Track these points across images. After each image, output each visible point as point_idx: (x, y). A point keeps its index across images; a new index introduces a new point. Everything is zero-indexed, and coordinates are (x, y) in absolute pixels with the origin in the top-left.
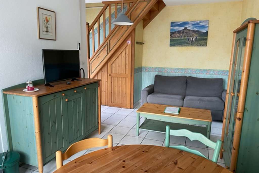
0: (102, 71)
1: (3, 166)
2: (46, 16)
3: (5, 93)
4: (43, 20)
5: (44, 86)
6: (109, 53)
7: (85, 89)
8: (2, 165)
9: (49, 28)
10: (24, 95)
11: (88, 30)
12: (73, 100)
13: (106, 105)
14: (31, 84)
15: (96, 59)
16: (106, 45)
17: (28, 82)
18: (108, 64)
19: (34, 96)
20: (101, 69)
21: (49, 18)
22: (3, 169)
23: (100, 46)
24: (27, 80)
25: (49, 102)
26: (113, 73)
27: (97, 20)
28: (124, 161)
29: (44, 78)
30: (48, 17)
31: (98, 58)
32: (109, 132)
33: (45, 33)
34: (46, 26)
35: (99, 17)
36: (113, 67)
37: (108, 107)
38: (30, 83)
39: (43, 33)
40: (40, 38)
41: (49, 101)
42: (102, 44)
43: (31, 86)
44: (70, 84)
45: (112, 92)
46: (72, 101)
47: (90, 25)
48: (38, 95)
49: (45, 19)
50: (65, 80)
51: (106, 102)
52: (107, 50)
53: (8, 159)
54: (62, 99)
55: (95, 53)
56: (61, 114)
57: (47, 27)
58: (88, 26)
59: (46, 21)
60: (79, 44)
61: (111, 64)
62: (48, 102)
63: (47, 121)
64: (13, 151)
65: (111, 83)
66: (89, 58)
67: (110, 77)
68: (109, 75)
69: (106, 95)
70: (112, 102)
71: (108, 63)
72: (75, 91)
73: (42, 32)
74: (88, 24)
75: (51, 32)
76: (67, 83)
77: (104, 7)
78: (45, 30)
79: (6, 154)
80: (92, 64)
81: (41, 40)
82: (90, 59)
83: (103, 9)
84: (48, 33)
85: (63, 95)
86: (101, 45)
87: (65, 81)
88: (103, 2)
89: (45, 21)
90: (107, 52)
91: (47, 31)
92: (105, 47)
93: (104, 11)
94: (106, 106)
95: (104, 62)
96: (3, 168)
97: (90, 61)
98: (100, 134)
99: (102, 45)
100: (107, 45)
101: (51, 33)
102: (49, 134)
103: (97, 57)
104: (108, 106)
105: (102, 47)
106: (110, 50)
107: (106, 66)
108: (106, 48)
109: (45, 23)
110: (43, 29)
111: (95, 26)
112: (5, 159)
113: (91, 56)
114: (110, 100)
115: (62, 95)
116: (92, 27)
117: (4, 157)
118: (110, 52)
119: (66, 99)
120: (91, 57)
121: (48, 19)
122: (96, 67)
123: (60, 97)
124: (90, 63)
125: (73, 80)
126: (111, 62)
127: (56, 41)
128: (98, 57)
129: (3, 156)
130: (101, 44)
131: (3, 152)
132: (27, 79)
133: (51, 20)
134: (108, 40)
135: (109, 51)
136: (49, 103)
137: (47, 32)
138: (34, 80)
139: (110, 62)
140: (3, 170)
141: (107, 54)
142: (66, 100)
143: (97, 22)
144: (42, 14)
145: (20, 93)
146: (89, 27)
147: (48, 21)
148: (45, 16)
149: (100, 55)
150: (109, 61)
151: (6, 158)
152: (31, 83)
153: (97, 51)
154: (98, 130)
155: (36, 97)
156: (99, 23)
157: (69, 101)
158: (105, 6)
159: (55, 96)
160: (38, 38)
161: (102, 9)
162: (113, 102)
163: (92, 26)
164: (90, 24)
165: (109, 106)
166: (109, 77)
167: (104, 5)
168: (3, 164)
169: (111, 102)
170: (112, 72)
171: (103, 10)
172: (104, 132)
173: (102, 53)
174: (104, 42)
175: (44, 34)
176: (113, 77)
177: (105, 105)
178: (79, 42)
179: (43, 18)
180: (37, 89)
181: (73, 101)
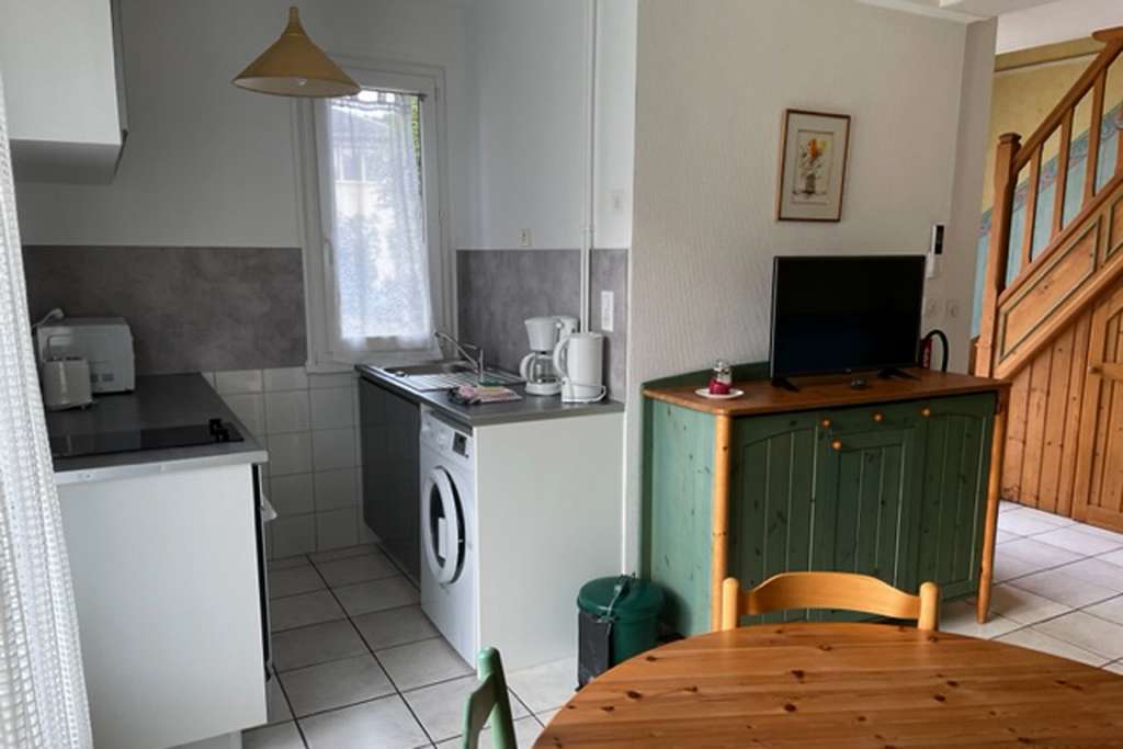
0: (1056, 350)
1: (613, 613)
2: (813, 136)
3: (648, 393)
4: (801, 152)
5: (768, 385)
6: (1102, 267)
7: (926, 412)
8: (610, 609)
9: (820, 177)
10: (695, 405)
11: (1012, 166)
12: (866, 448)
13: (1058, 511)
14: (727, 373)
15: (1033, 291)
16: (1094, 225)
17: (717, 366)
18: (1095, 315)
19: (722, 411)
20: (1050, 343)
21: (824, 144)
22: (611, 622)
23: (1060, 234)
24: (718, 361)
25: (769, 441)
26: (1115, 361)
27: (1061, 117)
28: (953, 684)
29: (767, 359)
30: (820, 139)
31: (1046, 287)
32: (1029, 626)
33: (801, 198)
34: (810, 172)
35: (1070, 102)
36: (1119, 332)
37: (1071, 522)
38: (723, 371)
39: (793, 198)
40: (780, 219)
41: (771, 437)
42: (1071, 225)
43: (726, 380)
44: (861, 387)
45: (1100, 450)
46: (863, 452)
47: (1022, 142)
48: (732, 411)
49: (808, 150)
50: (849, 370)
51: (1063, 498)
52: (1093, 250)
53: (631, 596)
54: (821, 437)
55: (1030, 268)
56: (811, 494)
57: (811, 178)
58: (1013, 147)
59: (809, 156)
60: (940, 229)
61: (1110, 316)
62: (766, 439)
63: (756, 504)
64: (650, 580)
65: (1099, 407)
66: (1001, 286)
67: (1096, 379)
68: (1089, 368)
69: (1067, 462)
70: (1095, 499)
71: (1093, 312)
72: (878, 418)
73: (790, 193)
74: (1016, 138)
75: (824, 193)
76: (853, 383)
77: (1102, 53)
78: (802, 185)
79: (627, 582)
80: (1011, 316)
81: (781, 223)
82: (1005, 294)
83: (1095, 63)
84: (814, 196)
85: (826, 423)
86: (1065, 227)
87: (845, 373)
88: (1096, 35)
89: (804, 155)
90: (1092, 260)
91: (810, 189)
92: (1084, 237)
93: (1098, 74)
94: (1061, 515)
95: (1071, 306)
96: (612, 619)
97: (1003, 303)
98: (981, 620)
99: (1071, 229)
100: (1096, 230)
101: (825, 197)
102: (758, 552)
103: (1039, 282)
104: (1069, 516)
105: (1068, 242)
106: (1112, 251)
107: (1082, 329)
108: (1092, 241)
109: (804, 164)
110: (794, 182)
111: (1047, 144)
112: (621, 594)
113: (1012, 279)
114: (1081, 490)
115: (821, 426)
116: (1034, 150)
117: (618, 588)
118: (1108, 259)
119: (834, 441)
120: (1010, 282)
121: (819, 146)
122: (1028, 331)
123: (813, 429)
124: (1004, 309)
125: (885, 376)
126: (1109, 309)
127: (839, 225)
128: (1043, 284)
129: (618, 583)
130: (1065, 225)
131: (624, 573)
132: (718, 357)
133: (829, 145)
134: (1106, 203)
135: (1104, 258)
136: (769, 445)
137: (809, 192)
138: (738, 363)
139: (1106, 306)
140: (610, 625)
141: (1091, 271)
142: (837, 445)
143: (1060, 128)
144: (800, 131)
145: (685, 399)
146: (1020, 152)
147: (816, 154)
148: (806, 139)
149: (1056, 274)
150: (1102, 304)
151: (625, 592)
152: (727, 370)
153: (1044, 257)
154: (976, 605)
155: (725, 415)
156: (1067, 130)
157: (845, 449)
158: (1105, 50)
159: (793, 423)
160: (773, 215)
161: (1087, 66)
162: (1099, 505)
163: (1032, 146)
164: (1023, 137)
165: (1075, 520)
166: (1093, 382)
167: (1102, 45)
168: (614, 607)
169: (1089, 503)
170: (1110, 356)
171: (1095, 71)
172: (1004, 620)
173: (1065, 266)
174: (1083, 212)
175: (794, 203)
176: (1113, 382)
177: (1055, 513)
178: (941, 224)
179: (799, 144)
180: (740, 393)
181: (866, 454)
